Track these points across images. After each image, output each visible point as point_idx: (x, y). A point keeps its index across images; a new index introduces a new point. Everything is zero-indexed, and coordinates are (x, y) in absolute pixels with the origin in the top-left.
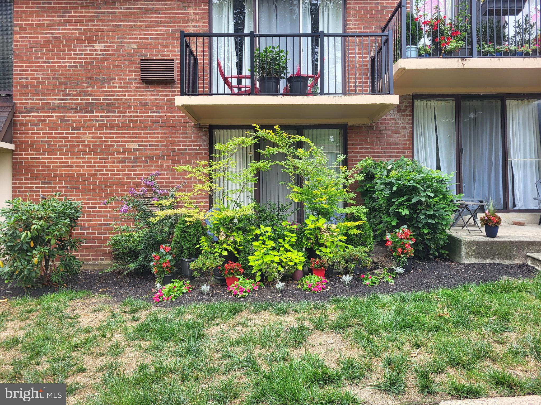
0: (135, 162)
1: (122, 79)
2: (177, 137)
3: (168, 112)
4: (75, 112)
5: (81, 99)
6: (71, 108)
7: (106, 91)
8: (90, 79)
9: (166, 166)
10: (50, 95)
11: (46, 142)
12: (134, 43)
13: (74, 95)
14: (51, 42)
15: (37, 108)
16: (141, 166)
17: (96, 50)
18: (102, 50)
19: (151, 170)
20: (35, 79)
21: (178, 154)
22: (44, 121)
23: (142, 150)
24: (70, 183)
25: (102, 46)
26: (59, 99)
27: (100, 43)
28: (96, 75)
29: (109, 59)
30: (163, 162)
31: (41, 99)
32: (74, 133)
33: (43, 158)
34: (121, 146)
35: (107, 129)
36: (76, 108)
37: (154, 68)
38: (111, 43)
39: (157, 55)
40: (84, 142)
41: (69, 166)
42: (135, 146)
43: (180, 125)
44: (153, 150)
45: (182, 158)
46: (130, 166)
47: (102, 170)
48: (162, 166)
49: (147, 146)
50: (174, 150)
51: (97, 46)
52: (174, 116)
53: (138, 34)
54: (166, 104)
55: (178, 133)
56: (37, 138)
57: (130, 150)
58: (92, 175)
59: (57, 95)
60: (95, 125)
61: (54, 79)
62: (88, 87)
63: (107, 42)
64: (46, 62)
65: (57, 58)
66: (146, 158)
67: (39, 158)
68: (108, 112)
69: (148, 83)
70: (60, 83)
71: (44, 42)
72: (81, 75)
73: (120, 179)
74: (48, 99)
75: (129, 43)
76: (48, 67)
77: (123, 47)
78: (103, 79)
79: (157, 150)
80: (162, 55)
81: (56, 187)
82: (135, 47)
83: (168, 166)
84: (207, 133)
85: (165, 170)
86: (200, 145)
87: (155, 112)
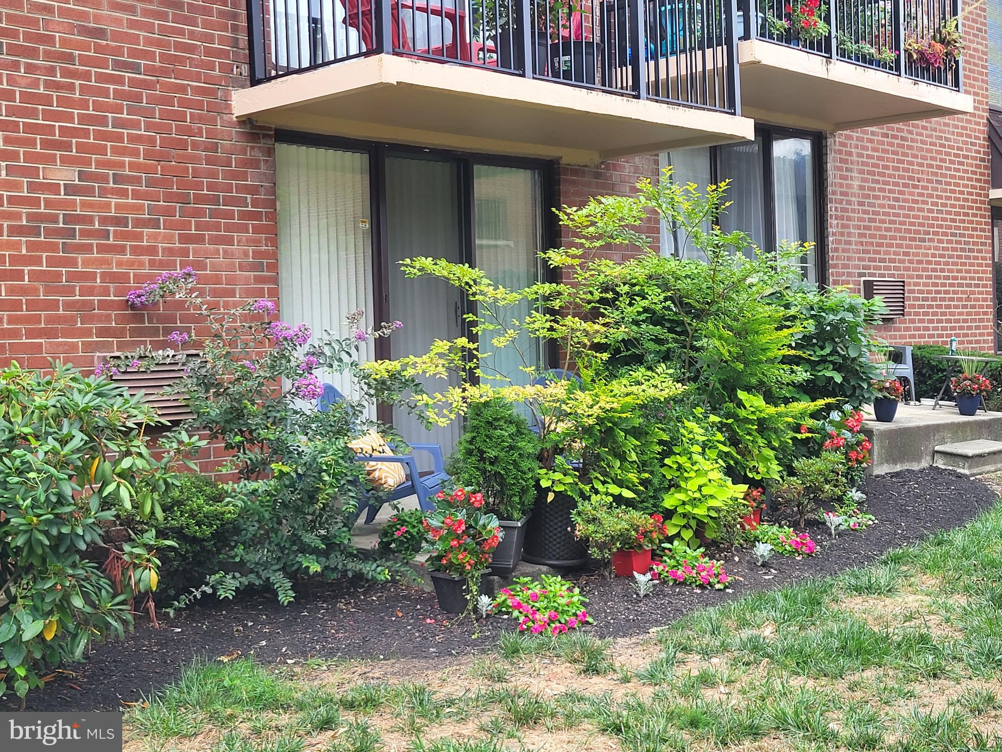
0: (71, 234)
2: (194, 159)
3: (165, 72)
9: (164, 249)
16: (88, 249)
19: (120, 264)
21: (198, 213)
23: (89, 191)
30: (154, 237)
34: (23, 172)
42: (72, 175)
43: (201, 119)
44: (123, 193)
45: (207, 227)
46: (54, 247)
48: (152, 251)
49: (104, 178)
50: (184, 200)
52: (182, 89)
55: (195, 146)
57: (54, 188)
66: (104, 220)
73: (23, 290)
79: (136, 195)
83: (170, 251)
84: (270, 152)
85: (162, 265)
86: (253, 190)
87: (125, 66)
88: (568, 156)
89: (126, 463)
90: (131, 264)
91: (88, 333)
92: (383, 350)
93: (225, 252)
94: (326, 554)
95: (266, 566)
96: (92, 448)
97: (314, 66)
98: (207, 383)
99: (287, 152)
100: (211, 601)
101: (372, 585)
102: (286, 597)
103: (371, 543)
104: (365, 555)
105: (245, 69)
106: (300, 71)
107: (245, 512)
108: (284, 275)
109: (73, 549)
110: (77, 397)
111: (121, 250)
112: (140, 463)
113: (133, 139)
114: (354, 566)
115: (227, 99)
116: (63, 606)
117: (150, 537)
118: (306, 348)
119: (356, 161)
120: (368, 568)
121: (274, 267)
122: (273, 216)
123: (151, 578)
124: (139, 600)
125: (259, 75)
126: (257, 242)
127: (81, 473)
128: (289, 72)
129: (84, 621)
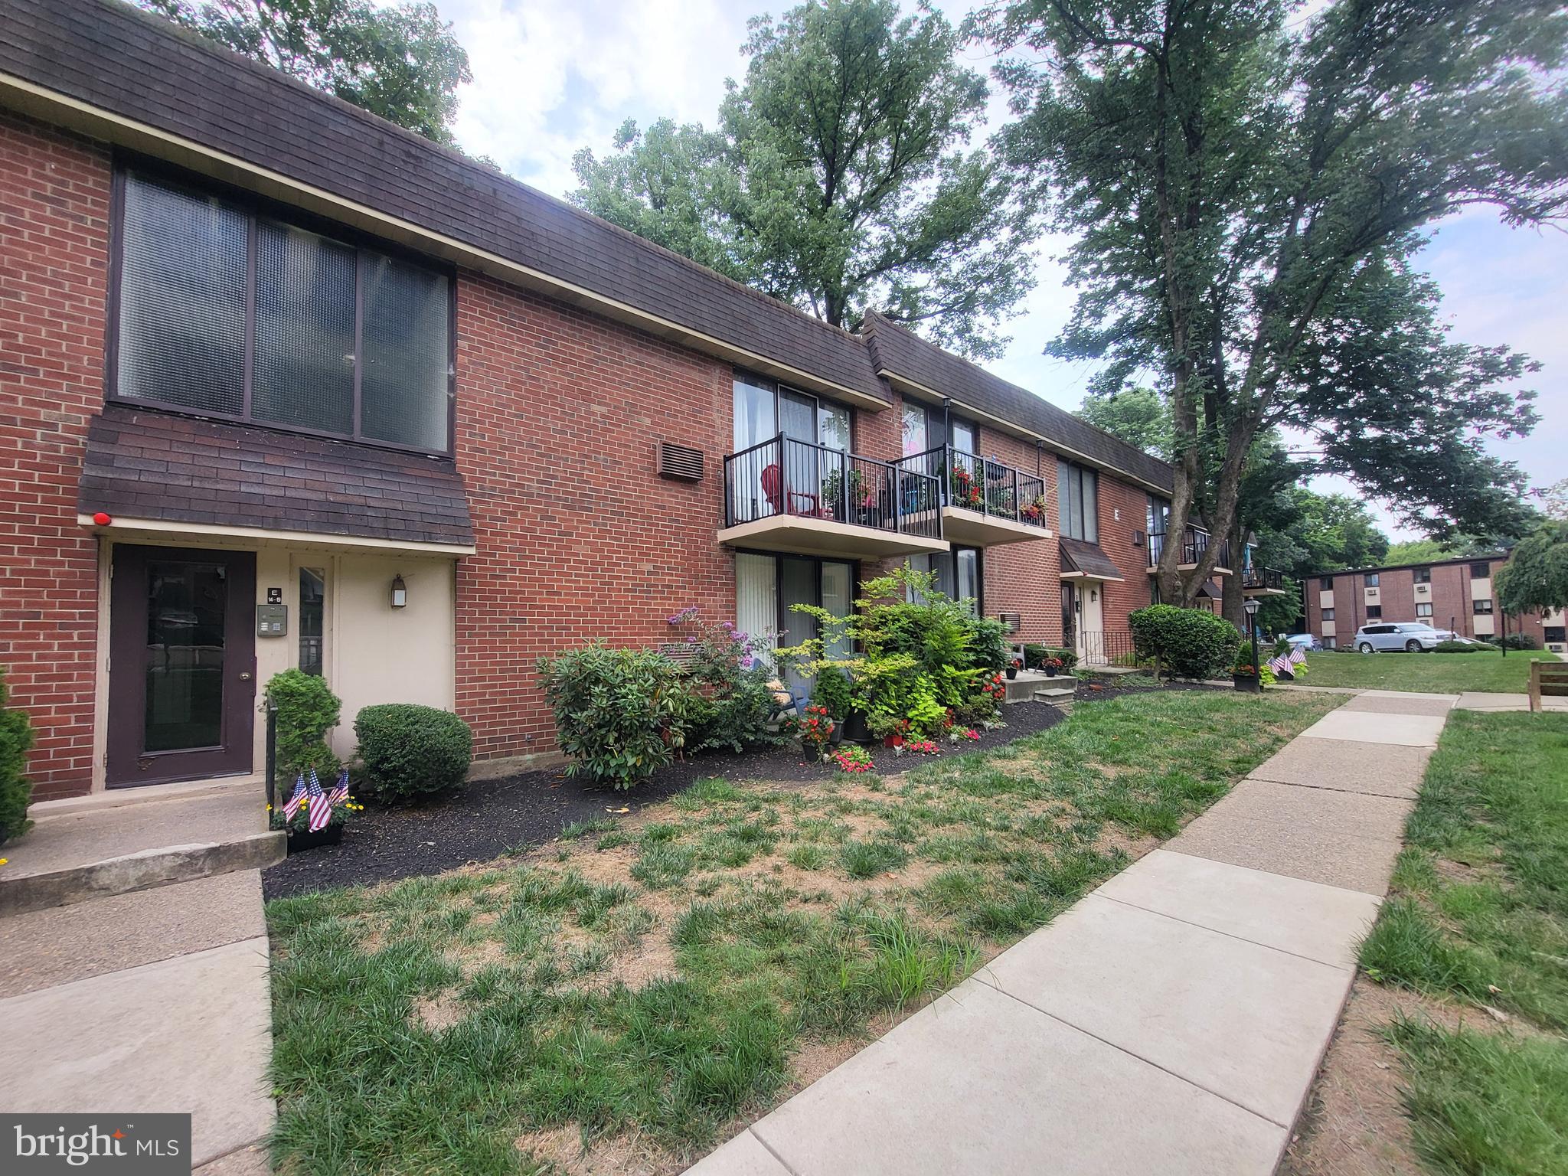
0: (650, 592)
1: (632, 466)
2: (701, 560)
3: (690, 523)
4: (564, 506)
5: (574, 487)
6: (558, 499)
7: (609, 480)
8: (587, 457)
9: (687, 598)
10: (523, 472)
11: (518, 550)
12: (646, 415)
13: (563, 478)
14: (524, 383)
15: (501, 490)
16: (656, 598)
17: (594, 414)
18: (602, 416)
19: (669, 605)
20: (497, 439)
21: (703, 583)
22: (514, 514)
23: (657, 574)
24: (556, 621)
25: (603, 409)
26: (539, 482)
27: (600, 404)
28: (594, 452)
29: (612, 431)
30: (684, 593)
31: (508, 476)
32: (562, 540)
33: (511, 578)
34: (631, 566)
35: (610, 538)
36: (566, 500)
37: (680, 458)
38: (615, 407)
39: (676, 440)
40: (578, 555)
41: (554, 594)
42: (649, 567)
43: (704, 543)
44: (671, 575)
45: (706, 589)
46: (642, 598)
47: (605, 602)
48: (683, 599)
49: (664, 568)
50: (696, 577)
51: (595, 408)
52: (697, 530)
53: (652, 404)
54: (688, 511)
55: (702, 554)
56: (501, 541)
57: (643, 573)
58: (590, 608)
59: (534, 474)
60: (594, 530)
61: (528, 445)
62: (583, 469)
63: (609, 405)
64: (516, 416)
65: (535, 413)
66: (662, 586)
67: (505, 577)
68: (613, 512)
69: (665, 476)
70: (539, 454)
71: (513, 380)
72: (573, 448)
73: (629, 616)
74: (520, 478)
75: (640, 414)
76: (519, 424)
77: (632, 418)
78: (606, 460)
79: (676, 575)
80: (682, 441)
81: (533, 628)
82: (648, 421)
83: (690, 600)
84: (734, 557)
85: (687, 605)
86: (726, 573)
87: (673, 521)
88: (865, 558)
89: (671, 691)
90: (673, 605)
91: (655, 634)
92: (781, 643)
93: (714, 600)
94: (755, 733)
95: (730, 737)
96: (657, 684)
97: (753, 520)
98: (704, 657)
99: (738, 555)
100: (707, 751)
101: (776, 747)
102: (739, 749)
103: (775, 728)
104: (773, 734)
105: (723, 521)
106: (747, 522)
107: (721, 713)
108: (738, 610)
109: (649, 727)
110: (651, 662)
111: (670, 599)
112: (677, 691)
113: (675, 551)
114: (768, 738)
115: (715, 534)
116: (644, 752)
117: (681, 723)
118: (747, 642)
119: (770, 561)
120: (774, 740)
121: (734, 606)
122: (734, 585)
123: (681, 741)
124: (676, 750)
125: (730, 524)
126: (727, 596)
127: (653, 695)
128: (742, 522)
129: (653, 759)
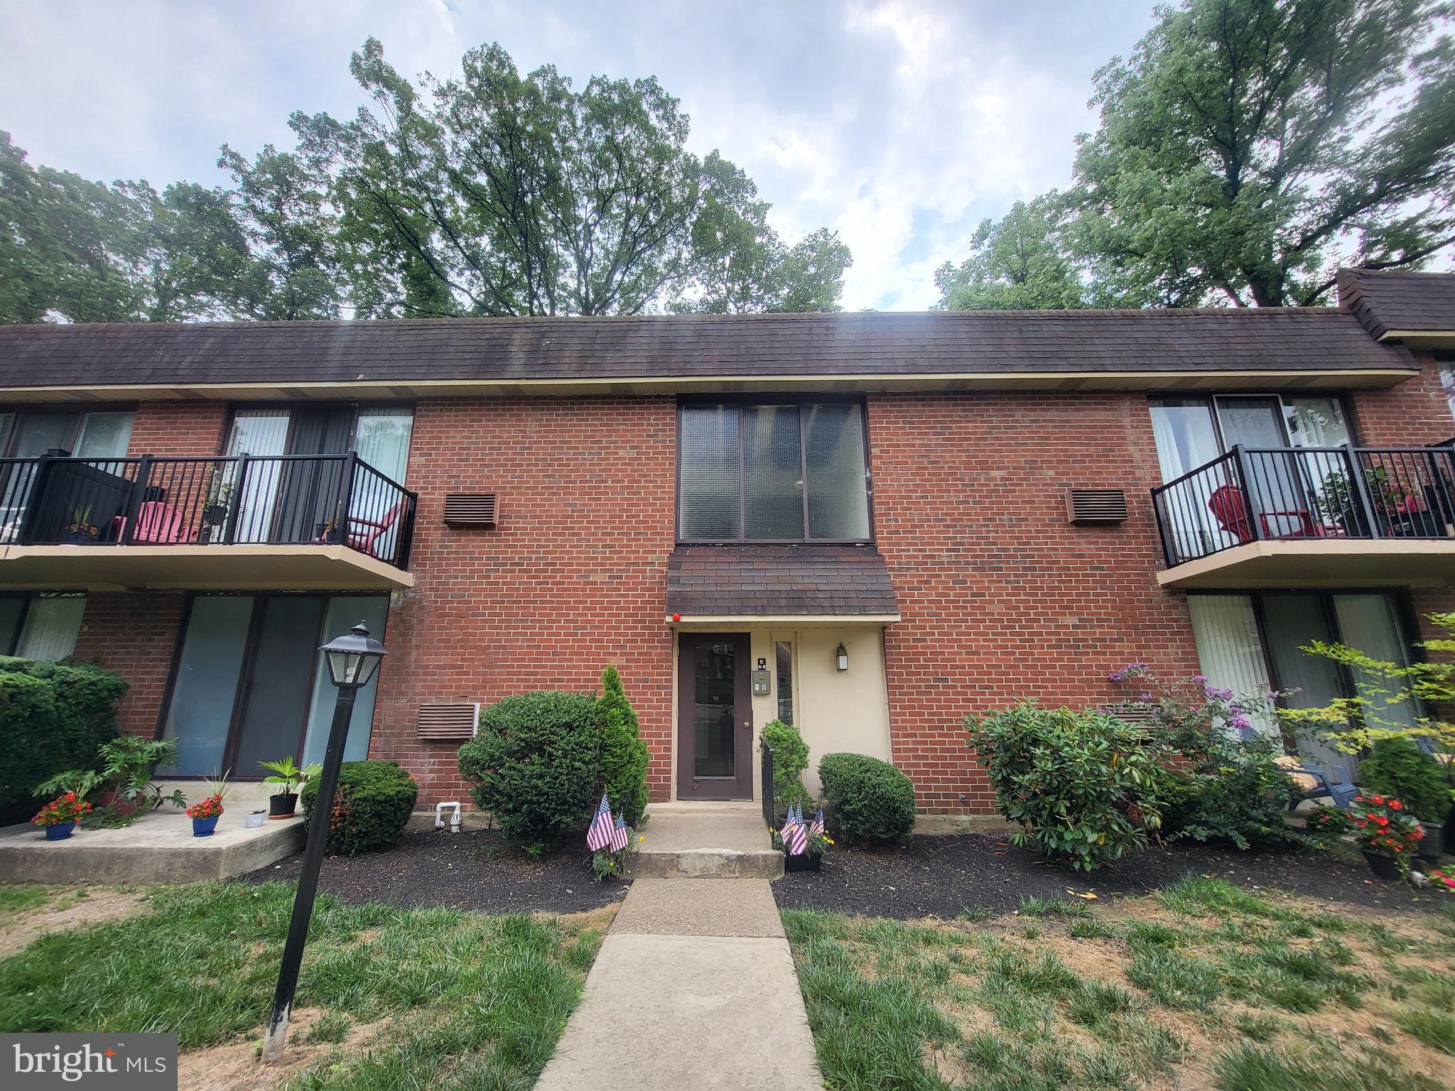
0: (1078, 647)
1: (1039, 520)
2: (1138, 608)
3: (1118, 569)
4: (974, 569)
5: (981, 550)
6: (968, 563)
7: (1017, 538)
8: (991, 520)
9: (1128, 652)
10: (933, 544)
11: (935, 614)
12: (1049, 468)
13: (970, 544)
14: (927, 468)
15: (916, 563)
16: (1087, 653)
17: (993, 479)
18: (1002, 479)
19: (1104, 660)
20: (908, 520)
21: (1145, 634)
22: (929, 582)
23: (1085, 627)
24: (977, 680)
25: (1003, 473)
26: (948, 550)
27: (998, 469)
28: (998, 514)
29: (1014, 491)
30: (1122, 646)
31: (920, 550)
32: (975, 601)
33: (931, 640)
34: (1051, 620)
35: (1025, 595)
36: (975, 563)
37: (1094, 502)
38: (1014, 468)
39: (1087, 485)
40: (993, 614)
41: (973, 653)
42: (1075, 620)
43: (1140, 588)
44: (1103, 627)
45: (1152, 640)
46: (1070, 654)
47: (1027, 660)
48: (1122, 653)
49: (1092, 620)
50: (1136, 628)
51: (994, 473)
52: (1129, 575)
53: (1054, 456)
54: (1112, 556)
55: (1139, 601)
56: (919, 608)
57: (1067, 627)
58: (1012, 667)
59: (943, 544)
60: (1007, 588)
61: (936, 520)
62: (989, 532)
63: (1008, 468)
64: (922, 497)
65: (939, 491)
66: (1093, 640)
67: (925, 640)
68: (1025, 569)
69: (1079, 524)
70: (946, 526)
71: (917, 468)
72: (976, 514)
73: (1057, 674)
74: (930, 550)
75: (1041, 468)
76: (926, 503)
77: (1033, 474)
78: (1011, 520)
79: (1109, 627)
80: (1093, 485)
81: (956, 687)
82: (1052, 473)
83: (1132, 653)
84: (1185, 600)
85: (1128, 660)
86: (1177, 620)
87: (1097, 568)
88: (1414, 583)
89: (1133, 758)
90: (1110, 660)
91: (1092, 694)
92: (1281, 703)
93: (1164, 652)
94: (1267, 824)
95: (1225, 825)
96: (1111, 750)
97: (1206, 554)
98: (1168, 720)
99: (1191, 598)
100: (1190, 842)
101: (1306, 850)
102: (1243, 844)
103: (1301, 823)
104: (1298, 830)
105: (1163, 561)
106: (1199, 557)
107: (1207, 793)
108: (1202, 664)
109: (1108, 800)
110: (1101, 724)
111: (1105, 654)
112: (1141, 759)
113: (1104, 601)
114: (1290, 836)
115: (1154, 577)
116: (1107, 828)
117: (1152, 798)
118: (1230, 703)
119: (1243, 600)
120: (1303, 838)
121: (1196, 659)
122: (1191, 633)
123: (1157, 821)
124: (1150, 833)
125: (1172, 562)
126: (1184, 647)
127: (1108, 762)
128: (1191, 559)
129: (1118, 840)
